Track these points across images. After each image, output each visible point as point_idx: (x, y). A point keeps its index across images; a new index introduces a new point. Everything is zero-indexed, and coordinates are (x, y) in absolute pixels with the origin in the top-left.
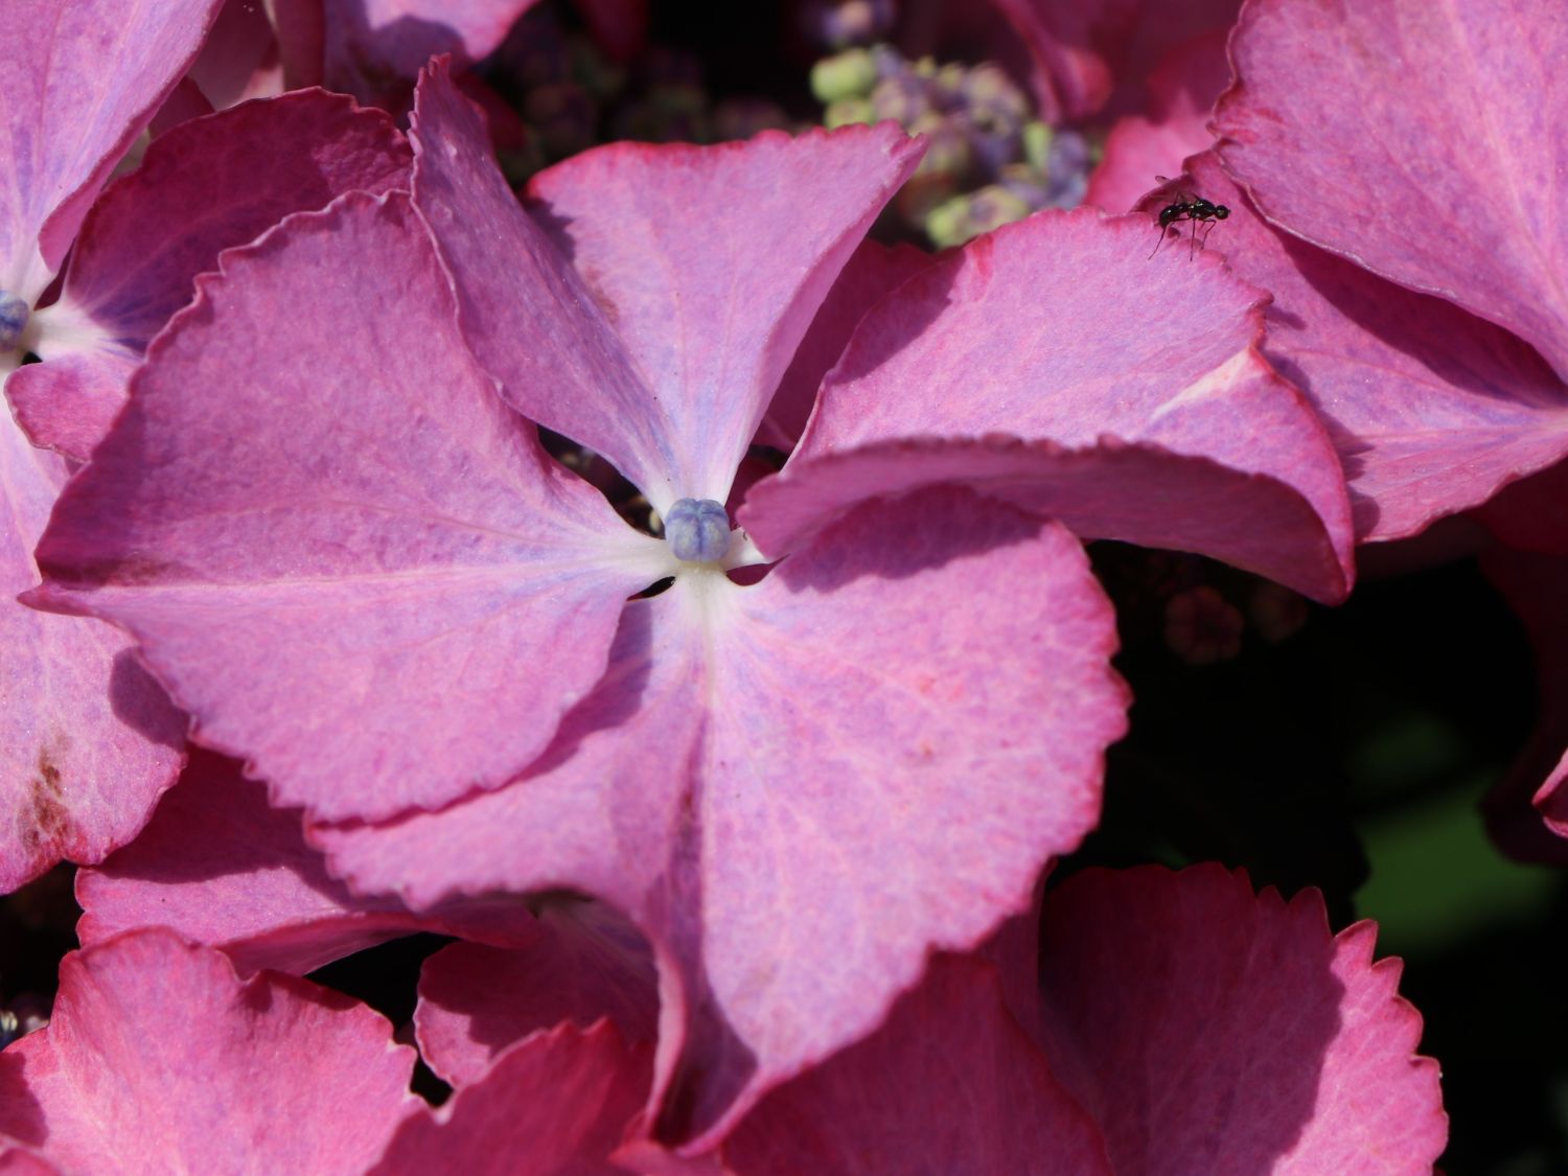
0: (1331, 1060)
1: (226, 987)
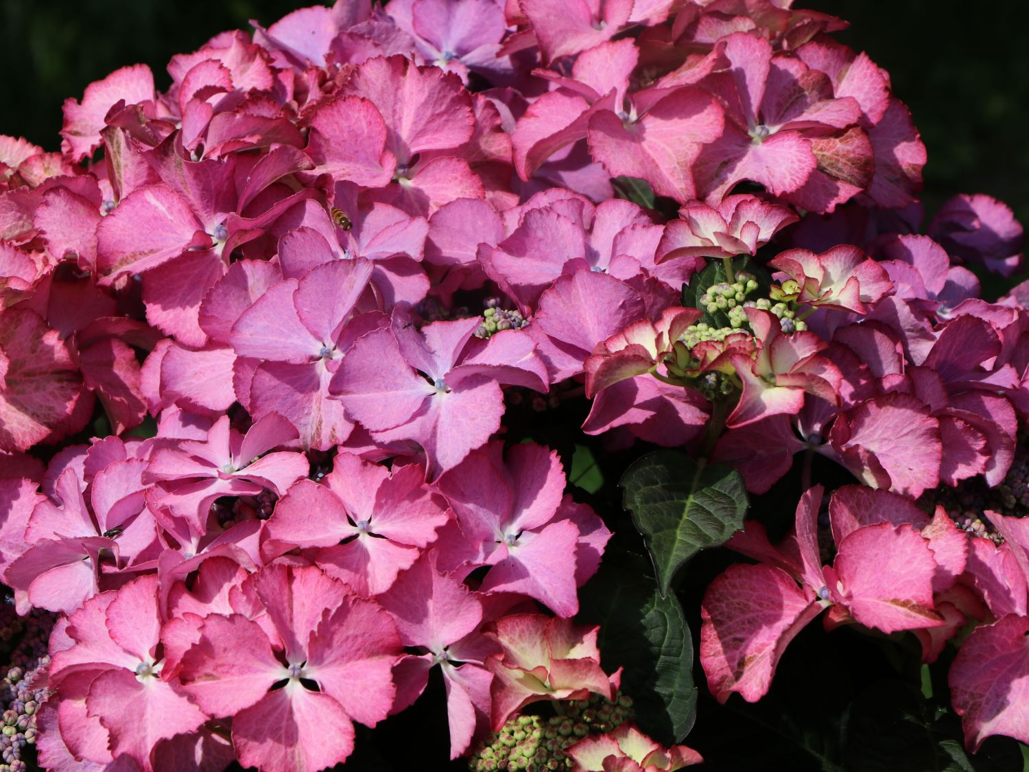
0: (549, 474)
1: (359, 462)
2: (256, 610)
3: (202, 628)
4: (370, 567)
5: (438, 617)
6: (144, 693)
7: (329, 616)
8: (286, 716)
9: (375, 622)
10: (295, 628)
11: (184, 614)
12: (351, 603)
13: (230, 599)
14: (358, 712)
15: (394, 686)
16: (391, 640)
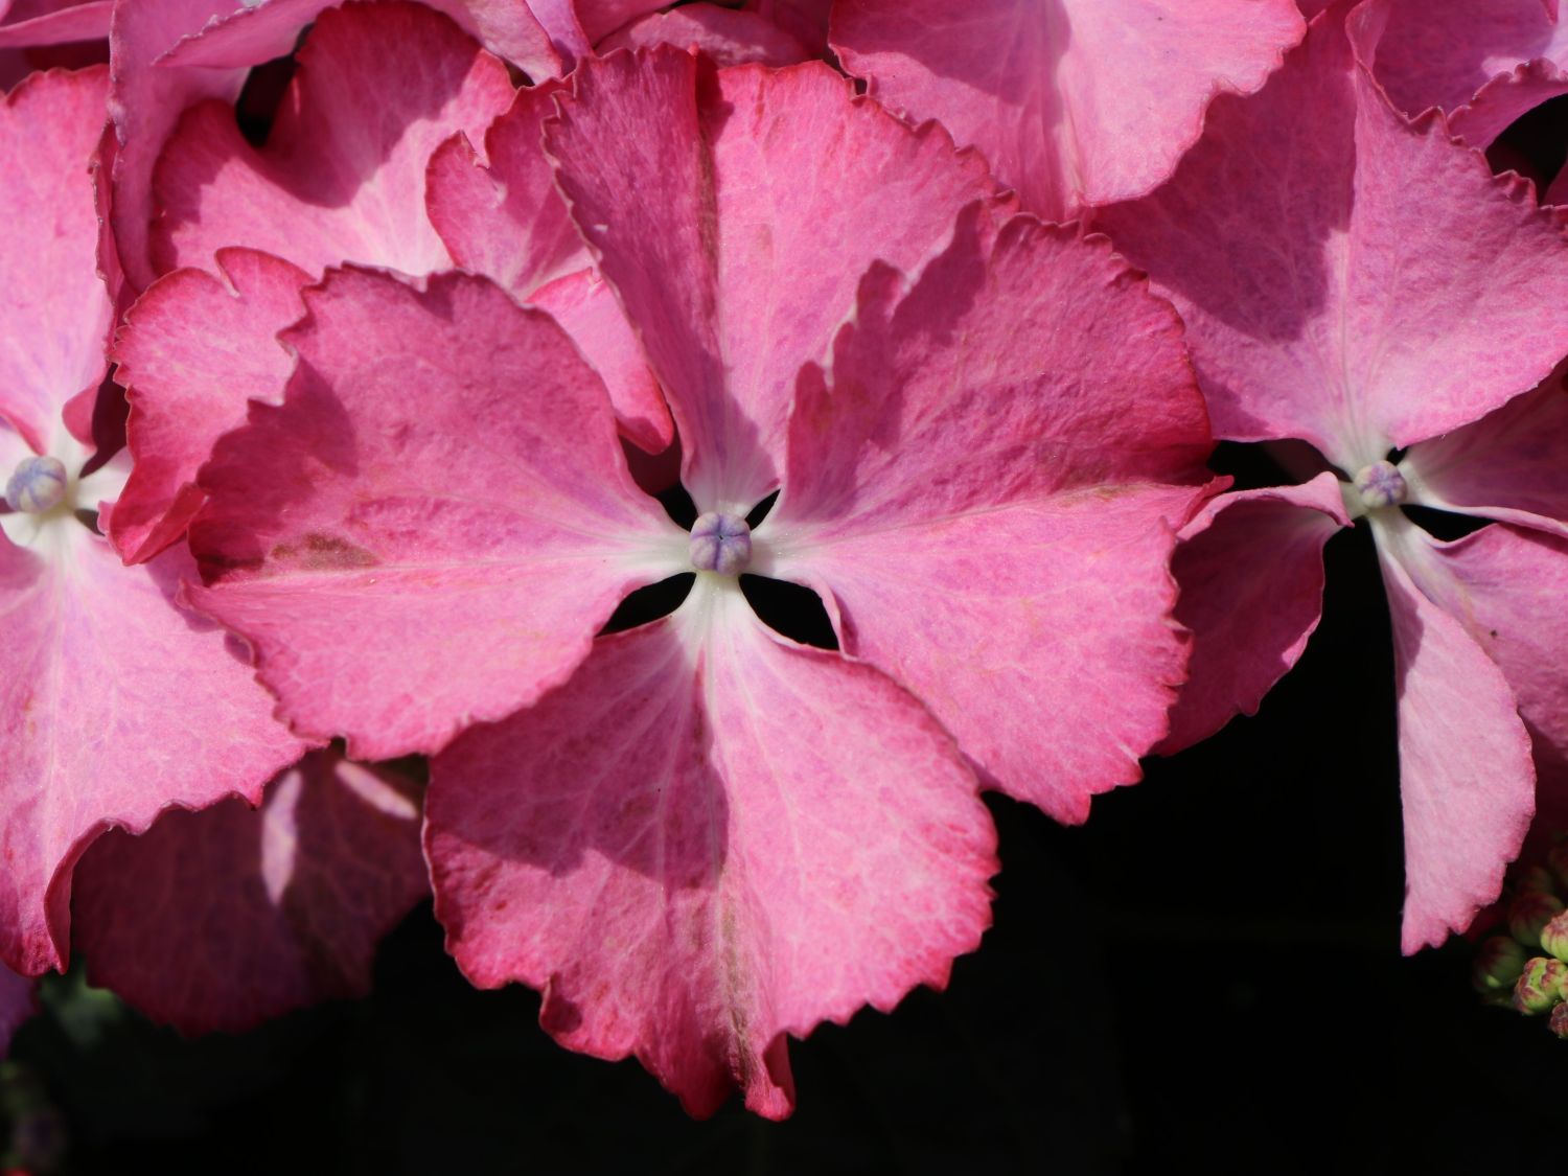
2: (547, 253)
3: (304, 328)
4: (1067, 71)
5: (1376, 314)
6: (39, 600)
7: (887, 296)
8: (674, 745)
9: (1095, 332)
10: (724, 344)
11: (222, 255)
12: (991, 240)
13: (431, 197)
14: (1007, 744)
15: (1180, 636)
16: (1160, 414)
